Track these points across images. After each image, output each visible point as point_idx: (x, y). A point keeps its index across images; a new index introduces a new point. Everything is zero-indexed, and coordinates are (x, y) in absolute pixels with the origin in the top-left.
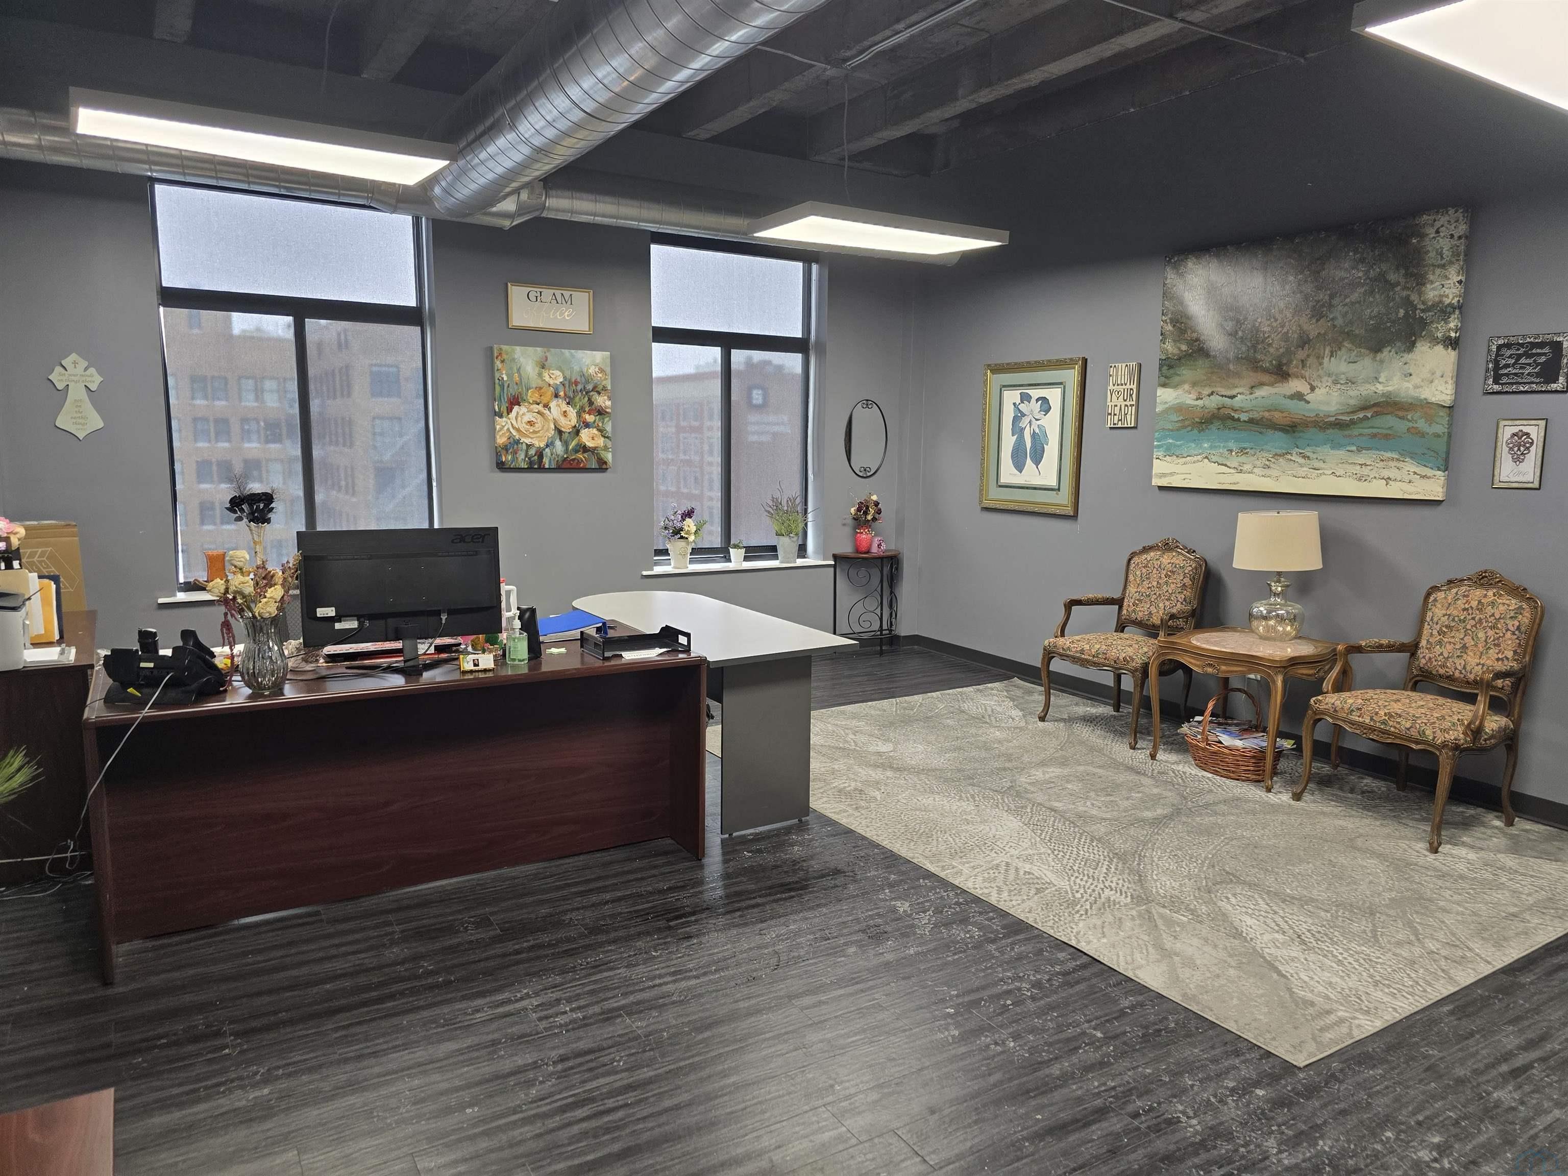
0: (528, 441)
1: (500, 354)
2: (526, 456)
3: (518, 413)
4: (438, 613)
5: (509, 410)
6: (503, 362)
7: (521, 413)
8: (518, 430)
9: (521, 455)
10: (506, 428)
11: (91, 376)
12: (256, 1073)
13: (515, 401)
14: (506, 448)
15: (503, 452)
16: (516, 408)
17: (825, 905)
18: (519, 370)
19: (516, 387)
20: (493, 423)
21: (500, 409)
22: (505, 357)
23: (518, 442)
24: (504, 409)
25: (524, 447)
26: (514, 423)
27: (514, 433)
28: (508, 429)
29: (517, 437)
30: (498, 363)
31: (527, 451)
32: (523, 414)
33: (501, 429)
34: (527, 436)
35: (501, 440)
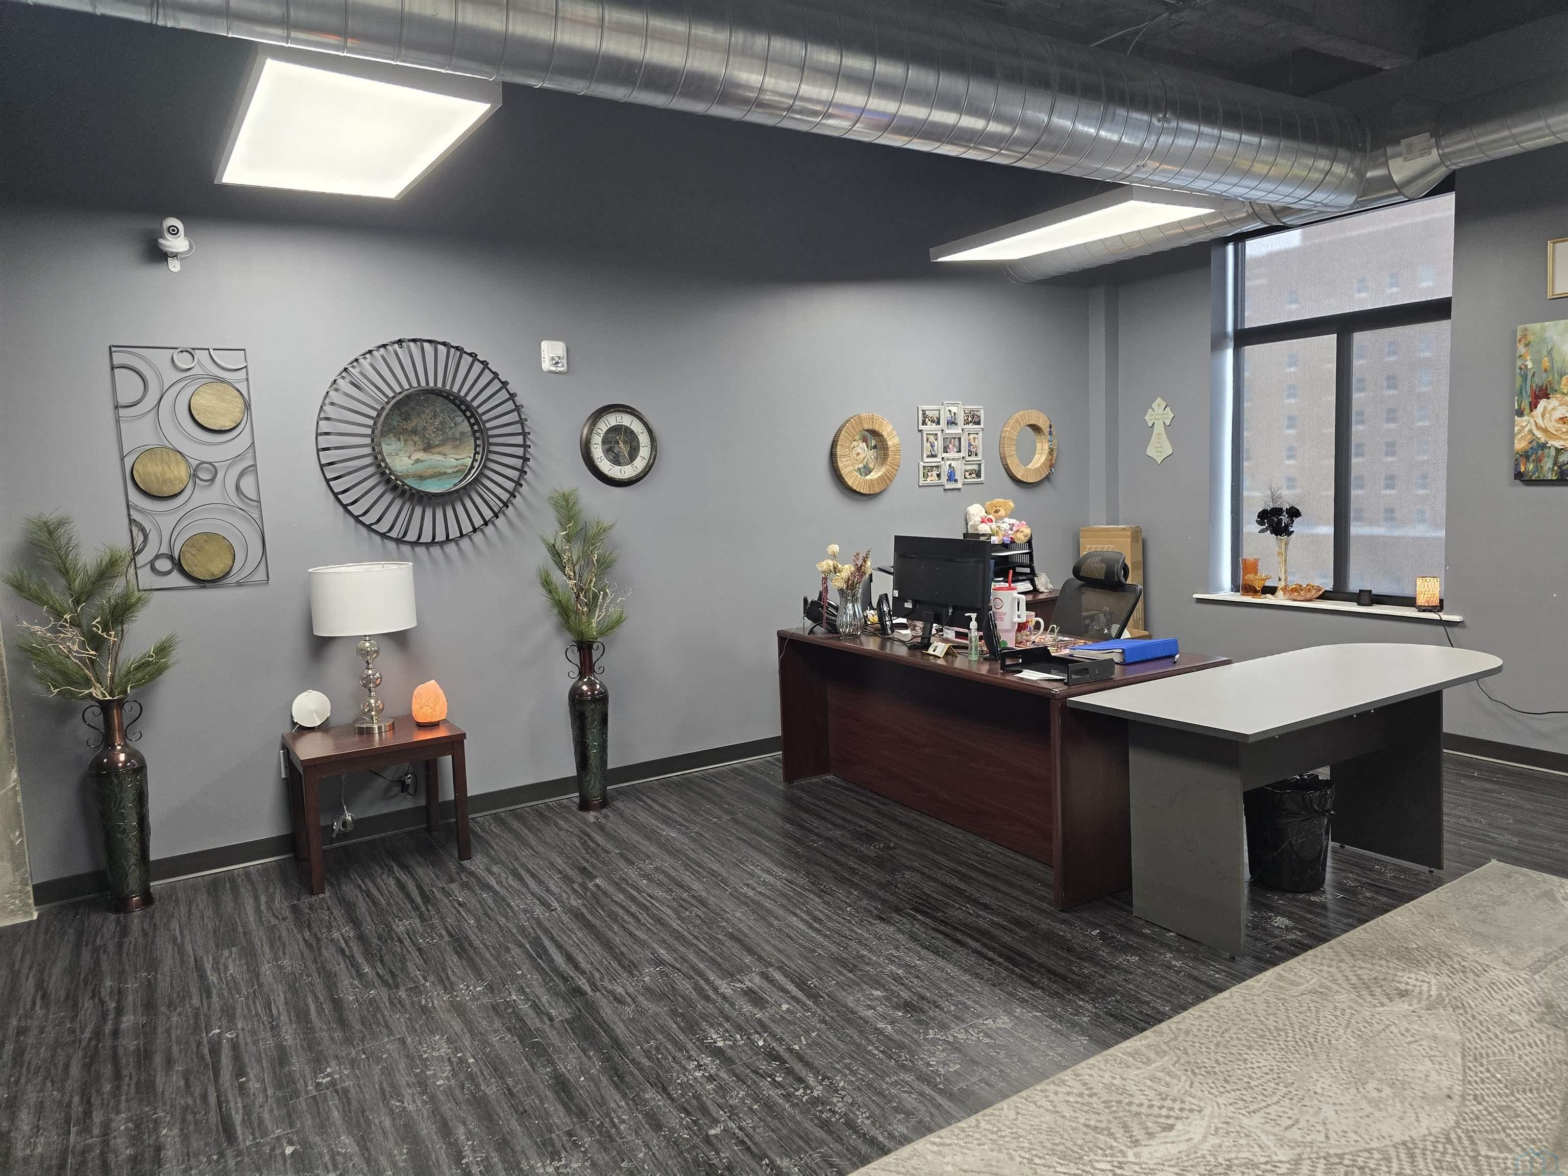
0: (1558, 444)
1: (1525, 336)
2: (1555, 464)
3: (1545, 409)
4: (947, 607)
5: (1533, 406)
6: (1527, 345)
7: (1550, 407)
8: (1545, 431)
9: (1548, 464)
10: (1527, 429)
11: (1167, 414)
13: (1543, 393)
14: (1526, 455)
15: (1523, 460)
16: (1543, 403)
18: (1550, 352)
19: (1544, 376)
20: (1513, 424)
21: (1520, 406)
22: (1531, 338)
23: (1544, 446)
24: (1525, 405)
25: (1553, 452)
26: (1540, 422)
27: (1539, 434)
28: (1531, 431)
29: (1543, 440)
30: (1521, 349)
31: (1556, 458)
32: (1554, 409)
33: (1520, 431)
34: (1555, 437)
35: (1520, 445)
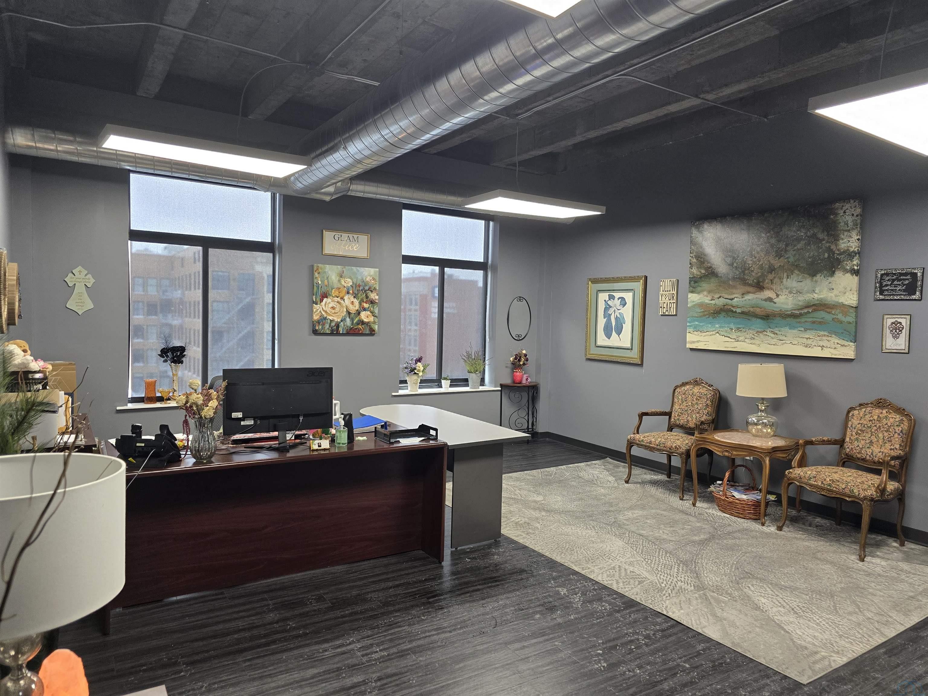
0: (331, 318)
1: (318, 269)
2: (330, 326)
3: (326, 302)
4: (298, 416)
5: (321, 301)
6: (319, 273)
7: (328, 302)
8: (326, 312)
9: (327, 326)
10: (319, 311)
11: (89, 279)
12: (202, 687)
13: (325, 296)
14: (318, 322)
15: (317, 324)
16: (325, 300)
17: (518, 590)
18: (327, 278)
19: (326, 288)
20: (312, 307)
21: (316, 300)
22: (320, 270)
23: (325, 319)
24: (318, 300)
25: (329, 321)
26: (324, 307)
27: (323, 313)
28: (320, 311)
29: (325, 316)
30: (316, 275)
31: (330, 324)
32: (329, 303)
33: (316, 311)
34: (330, 315)
35: (316, 317)
